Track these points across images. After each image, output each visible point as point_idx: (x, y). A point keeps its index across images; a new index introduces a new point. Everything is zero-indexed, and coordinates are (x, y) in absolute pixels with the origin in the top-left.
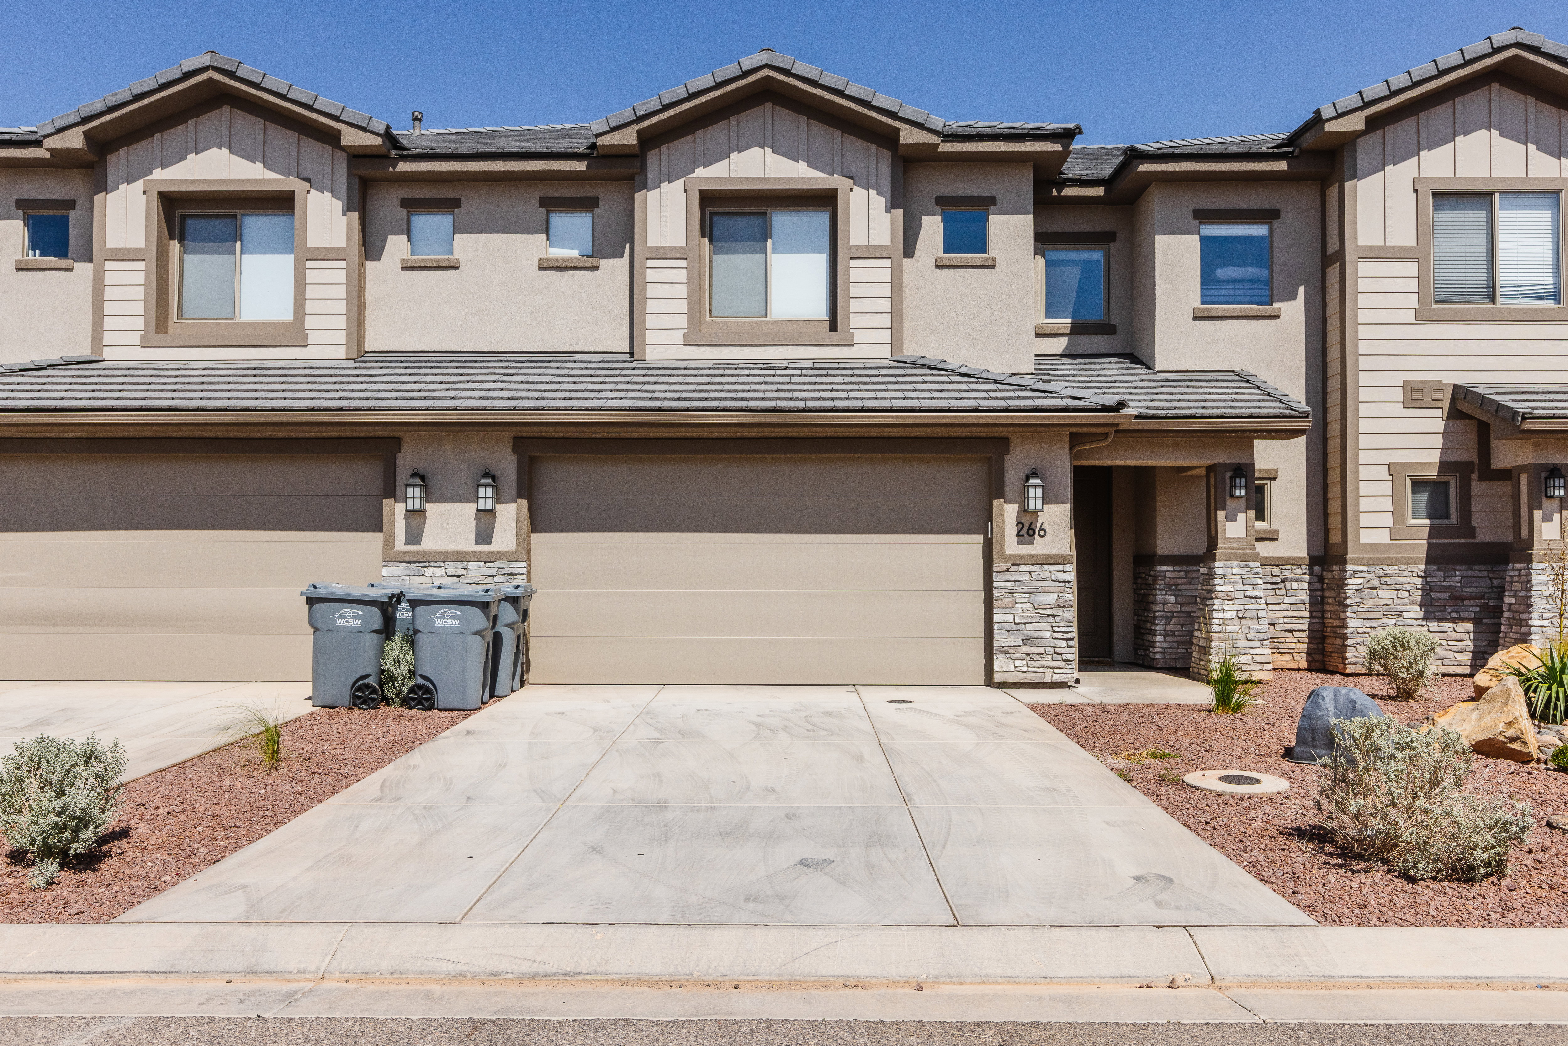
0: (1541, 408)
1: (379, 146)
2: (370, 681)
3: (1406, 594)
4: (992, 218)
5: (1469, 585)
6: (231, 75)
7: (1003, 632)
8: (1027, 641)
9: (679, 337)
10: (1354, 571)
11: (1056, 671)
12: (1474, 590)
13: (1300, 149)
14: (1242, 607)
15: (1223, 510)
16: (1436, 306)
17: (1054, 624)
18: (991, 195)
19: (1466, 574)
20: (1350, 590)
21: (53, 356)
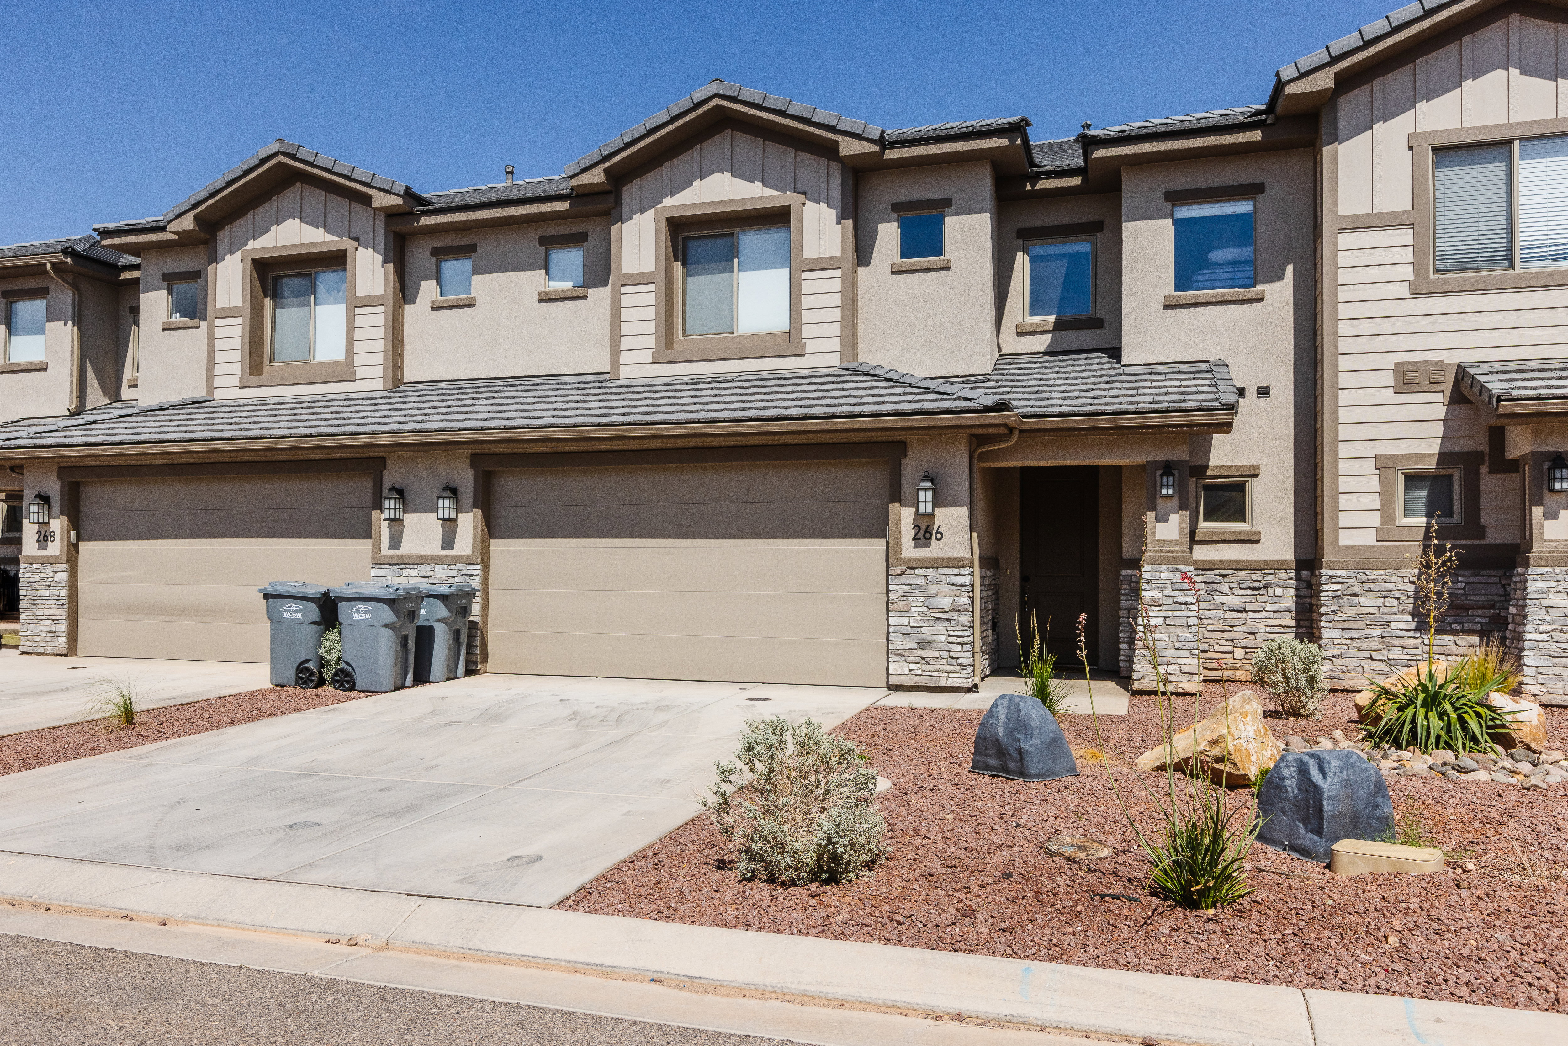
0: (1527, 388)
1: (400, 205)
2: (310, 665)
3: (1395, 602)
4: (948, 220)
5: (1475, 592)
6: (293, 157)
7: (898, 635)
8: (922, 644)
9: (648, 356)
10: (1330, 576)
11: (951, 675)
12: (1482, 598)
13: (1276, 115)
14: (1170, 614)
15: (1153, 510)
16: (1437, 277)
17: (949, 628)
18: (946, 197)
19: (1470, 579)
20: (1325, 597)
21: (175, 398)
